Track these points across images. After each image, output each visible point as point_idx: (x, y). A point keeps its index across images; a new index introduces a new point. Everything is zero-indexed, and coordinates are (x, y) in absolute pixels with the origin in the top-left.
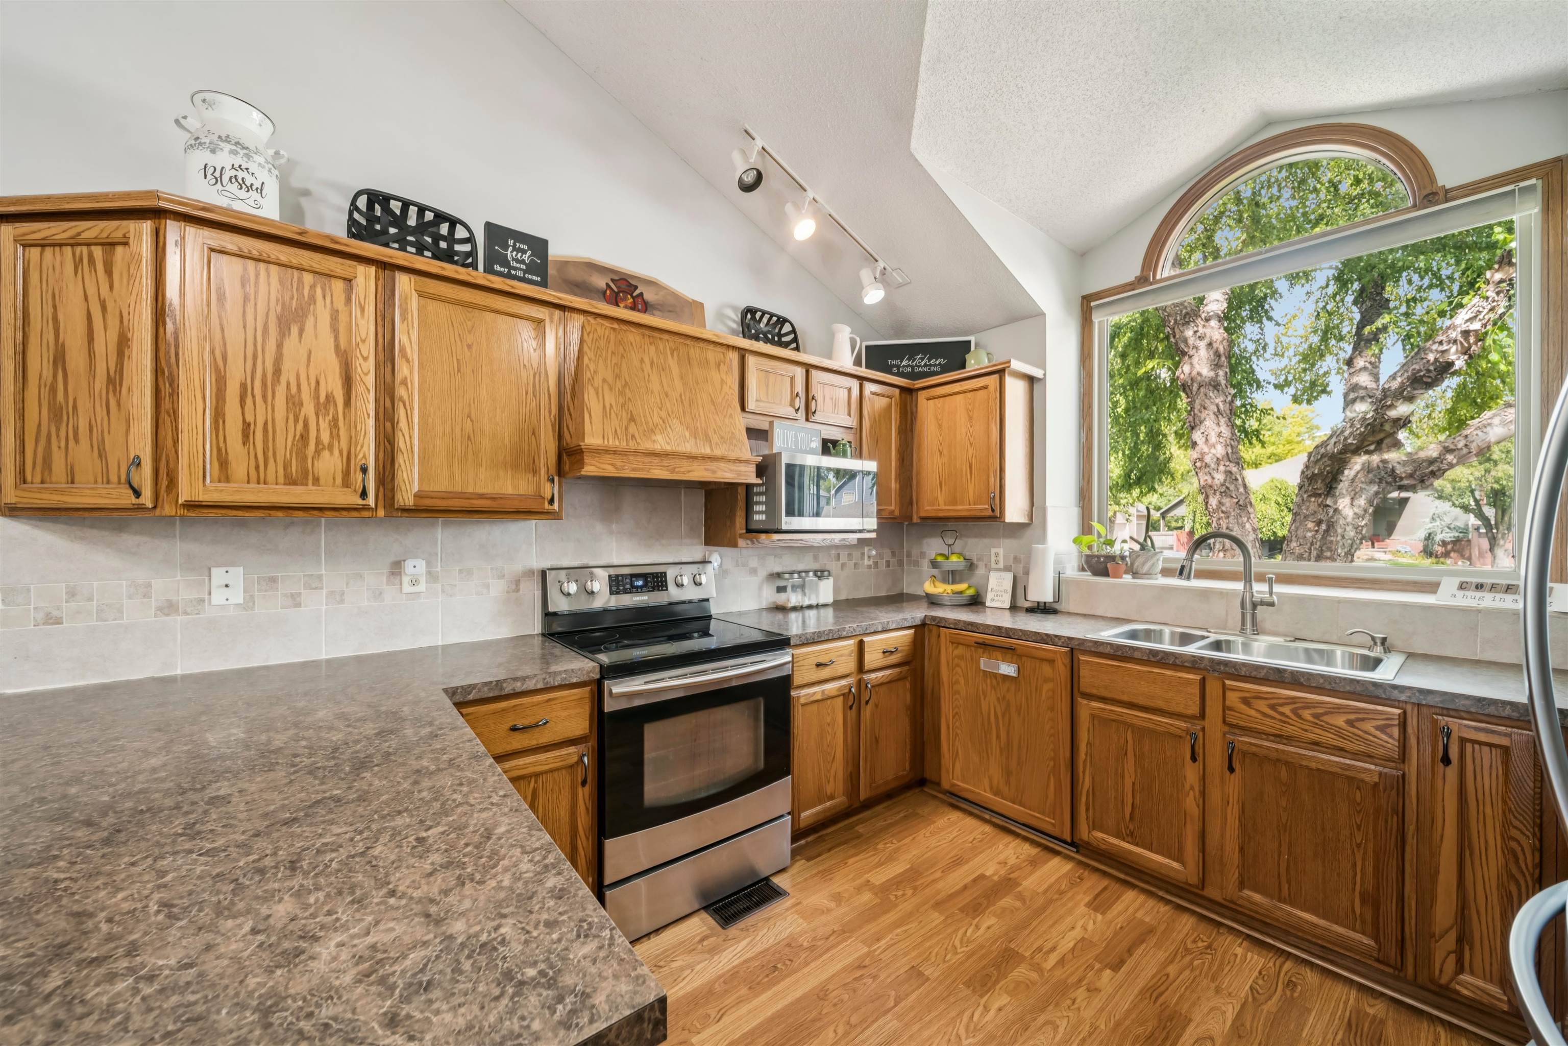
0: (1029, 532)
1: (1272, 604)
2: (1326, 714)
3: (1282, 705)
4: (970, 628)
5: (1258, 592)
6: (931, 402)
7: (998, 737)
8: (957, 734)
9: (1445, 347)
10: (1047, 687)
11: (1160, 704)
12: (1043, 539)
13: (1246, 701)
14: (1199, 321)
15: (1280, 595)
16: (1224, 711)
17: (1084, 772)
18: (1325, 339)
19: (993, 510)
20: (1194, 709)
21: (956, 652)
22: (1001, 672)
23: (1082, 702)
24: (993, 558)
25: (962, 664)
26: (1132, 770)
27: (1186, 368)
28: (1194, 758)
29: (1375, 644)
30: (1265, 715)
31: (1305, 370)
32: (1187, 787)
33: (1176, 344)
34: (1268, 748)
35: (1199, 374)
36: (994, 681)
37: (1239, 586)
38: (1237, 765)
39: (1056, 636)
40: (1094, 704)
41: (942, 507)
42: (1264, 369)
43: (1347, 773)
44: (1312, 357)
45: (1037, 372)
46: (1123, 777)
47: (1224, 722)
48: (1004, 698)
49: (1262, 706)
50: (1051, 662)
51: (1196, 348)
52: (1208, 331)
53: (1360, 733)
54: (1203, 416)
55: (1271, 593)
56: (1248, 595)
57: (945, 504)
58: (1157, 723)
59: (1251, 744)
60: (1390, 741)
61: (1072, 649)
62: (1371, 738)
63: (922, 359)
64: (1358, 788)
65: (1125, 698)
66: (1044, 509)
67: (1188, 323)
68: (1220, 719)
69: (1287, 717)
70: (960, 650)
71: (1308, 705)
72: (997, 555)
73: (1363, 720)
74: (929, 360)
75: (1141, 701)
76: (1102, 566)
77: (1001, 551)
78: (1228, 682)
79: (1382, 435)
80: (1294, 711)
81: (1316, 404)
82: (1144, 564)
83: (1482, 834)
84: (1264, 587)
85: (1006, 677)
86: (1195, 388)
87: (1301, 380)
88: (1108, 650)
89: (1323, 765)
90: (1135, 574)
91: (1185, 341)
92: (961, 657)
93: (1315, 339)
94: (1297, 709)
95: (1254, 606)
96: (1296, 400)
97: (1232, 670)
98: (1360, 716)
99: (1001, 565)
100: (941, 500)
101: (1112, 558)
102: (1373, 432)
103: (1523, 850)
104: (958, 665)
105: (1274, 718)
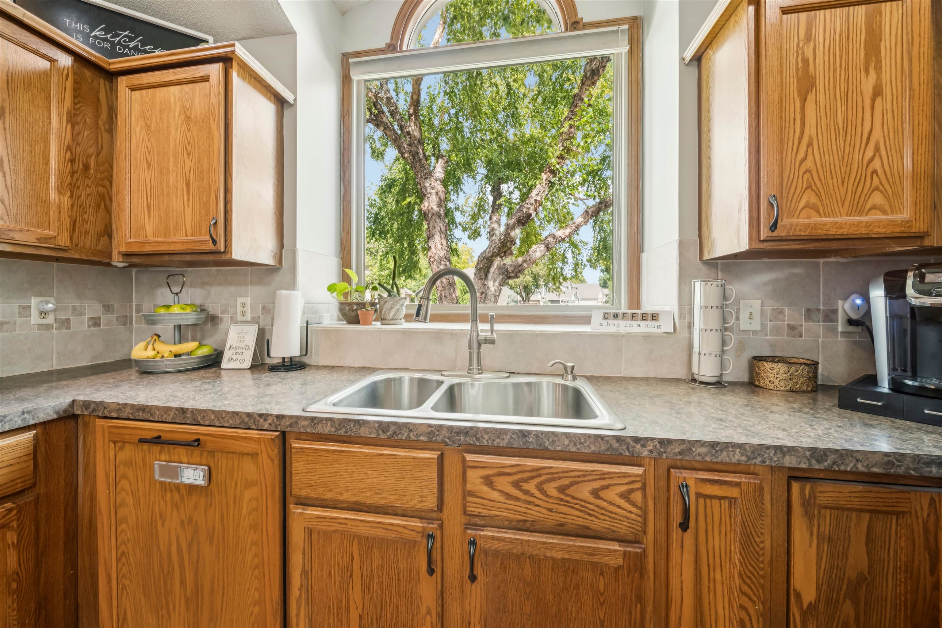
0: (278, 278)
1: (492, 342)
2: (572, 484)
3: (526, 480)
4: (141, 415)
5: (482, 331)
6: (136, 94)
7: (183, 582)
8: (124, 585)
9: (529, 206)
10: (248, 494)
11: (391, 499)
12: (292, 285)
13: (488, 481)
14: (433, 179)
15: (498, 331)
16: (464, 498)
17: (298, 615)
18: (479, 210)
19: (214, 242)
20: (431, 502)
21: (121, 456)
22: (185, 480)
23: (295, 510)
24: (239, 309)
25: (131, 474)
26: (358, 599)
27: (426, 204)
28: (431, 571)
29: (567, 372)
30: (508, 496)
31: (472, 224)
32: (423, 611)
33: (421, 189)
34: (512, 541)
35: (432, 208)
36: (176, 496)
37: (467, 326)
38: (479, 571)
39: (261, 415)
40: (312, 512)
41: (151, 238)
42: (458, 217)
43: (592, 559)
44: (475, 217)
45: (288, 96)
46: (348, 610)
47: (465, 512)
48: (190, 519)
49: (504, 483)
50: (254, 455)
51: (431, 193)
52: (436, 185)
53: (604, 504)
54: (434, 232)
55: (492, 331)
56: (474, 334)
57: (154, 235)
58: (388, 527)
59: (494, 538)
60: (634, 510)
61: (284, 433)
62: (615, 509)
63: (131, 39)
64: (602, 574)
65: (349, 497)
66: (294, 252)
67: (427, 178)
68: (460, 507)
69: (532, 495)
70: (128, 453)
71: (554, 476)
72: (244, 305)
73: (607, 487)
74: (144, 44)
75: (369, 498)
76: (353, 314)
77: (248, 301)
78: (469, 457)
79: (506, 249)
80: (540, 487)
81: (476, 240)
82: (390, 309)
83: (712, 604)
84: (487, 327)
85: (192, 488)
86: (430, 216)
87: (471, 229)
88: (328, 429)
89: (569, 552)
90: (383, 320)
91: (426, 188)
92: (128, 463)
93: (476, 210)
94: (541, 483)
95: (479, 345)
96: (469, 238)
97: (471, 440)
98: (605, 483)
99: (248, 317)
100: (149, 229)
101: (362, 305)
102: (503, 246)
103: (750, 619)
104: (124, 477)
105: (517, 499)
